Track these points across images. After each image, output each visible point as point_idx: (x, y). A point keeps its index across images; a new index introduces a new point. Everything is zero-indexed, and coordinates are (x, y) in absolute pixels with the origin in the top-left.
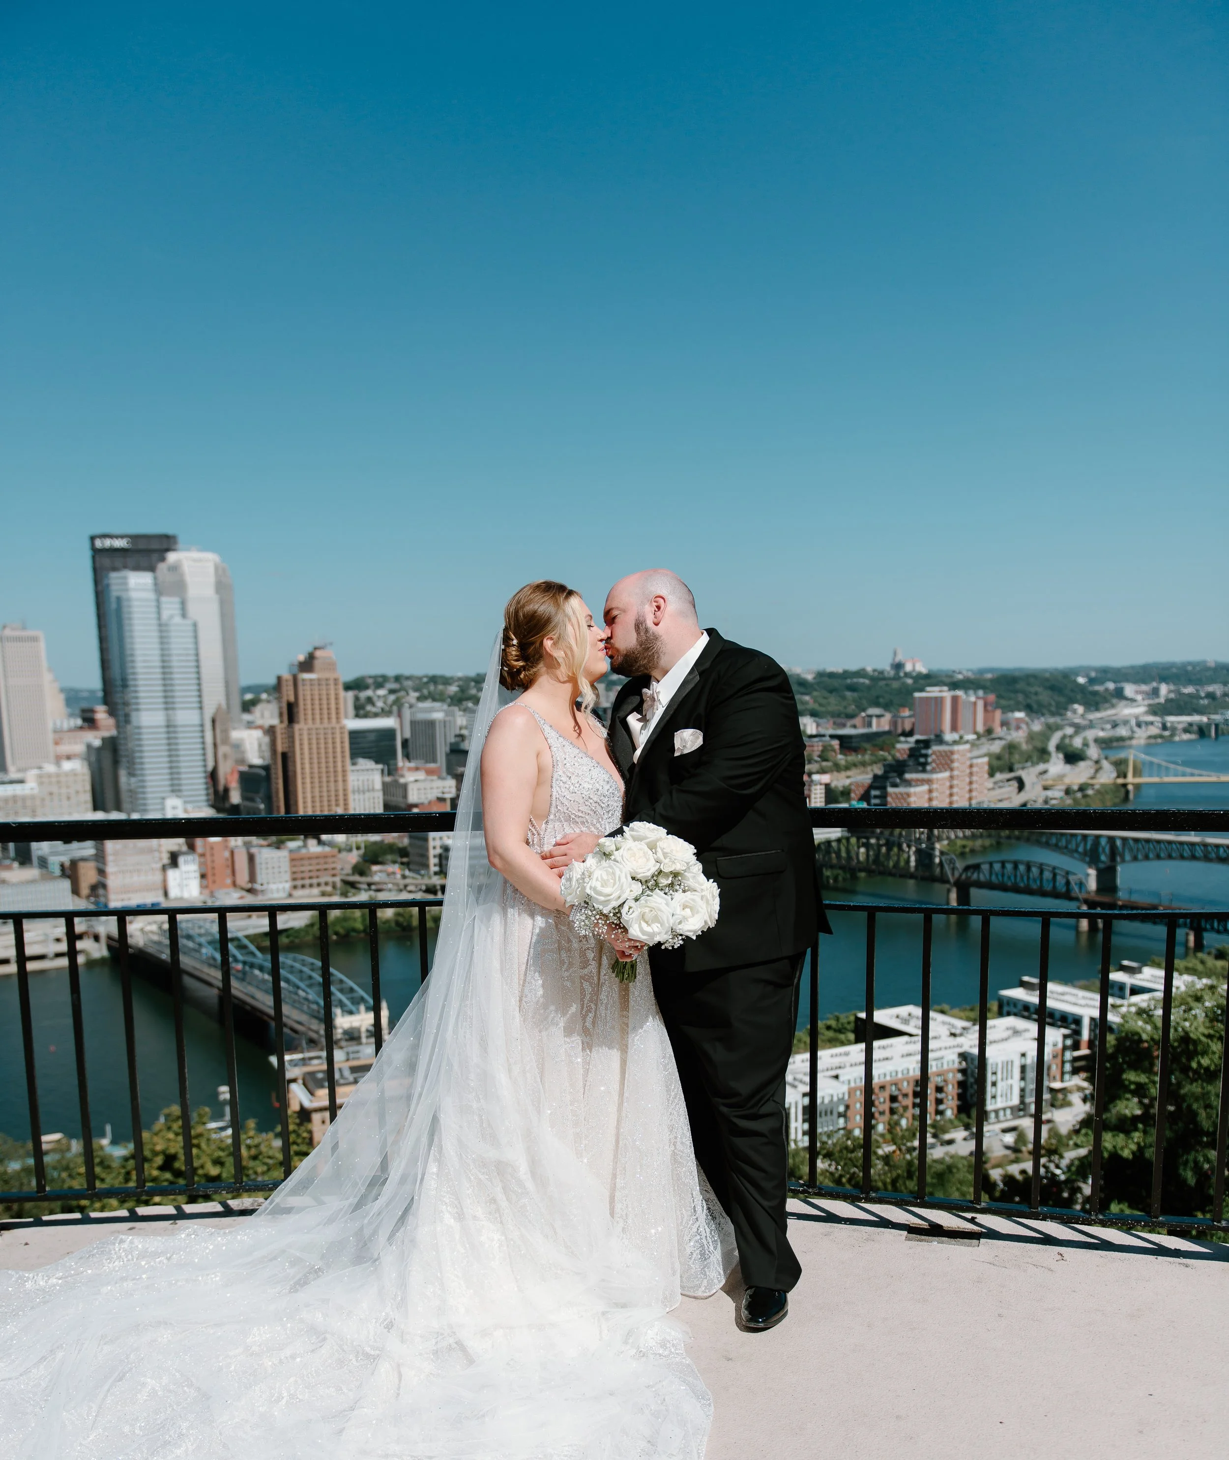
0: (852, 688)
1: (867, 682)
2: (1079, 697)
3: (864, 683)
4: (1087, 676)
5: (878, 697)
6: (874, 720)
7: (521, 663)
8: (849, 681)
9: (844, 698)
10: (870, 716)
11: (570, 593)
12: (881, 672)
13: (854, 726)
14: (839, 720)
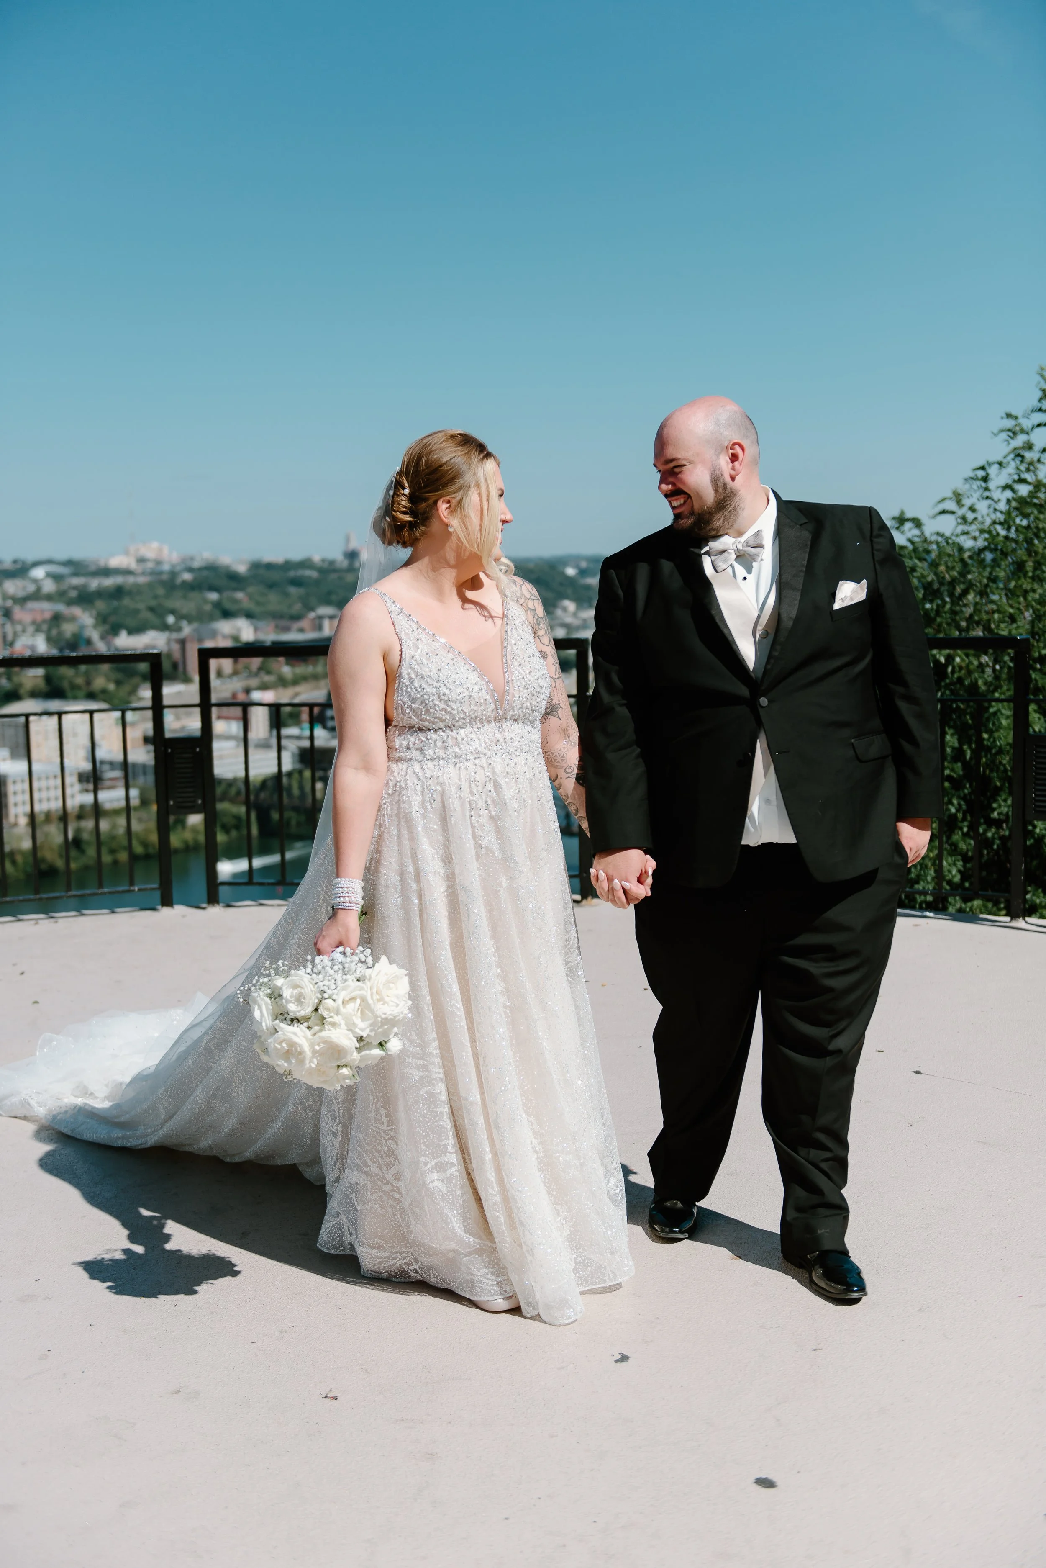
0: (297, 582)
1: (314, 574)
2: (569, 591)
3: (310, 577)
4: (577, 566)
5: (329, 593)
6: (326, 624)
7: (408, 518)
8: (292, 574)
9: (286, 595)
10: (321, 618)
11: (489, 455)
12: (332, 563)
13: (301, 630)
14: (283, 623)
